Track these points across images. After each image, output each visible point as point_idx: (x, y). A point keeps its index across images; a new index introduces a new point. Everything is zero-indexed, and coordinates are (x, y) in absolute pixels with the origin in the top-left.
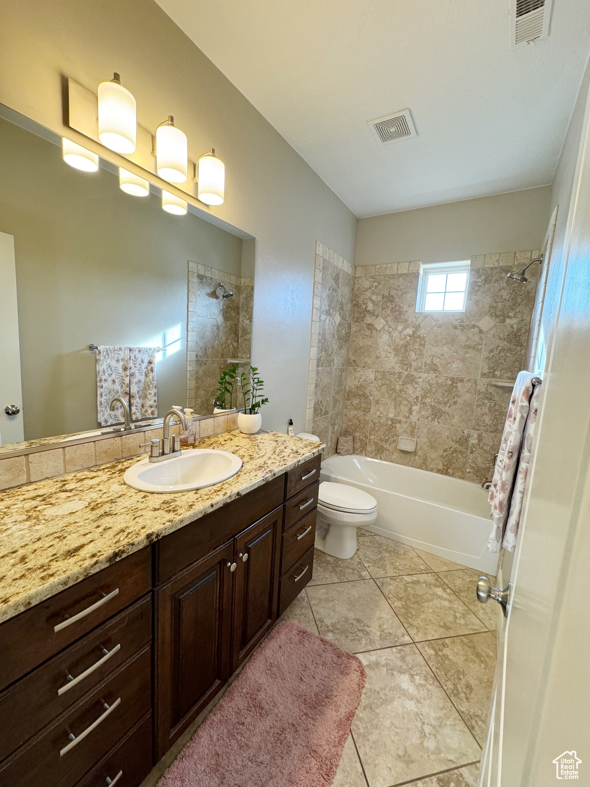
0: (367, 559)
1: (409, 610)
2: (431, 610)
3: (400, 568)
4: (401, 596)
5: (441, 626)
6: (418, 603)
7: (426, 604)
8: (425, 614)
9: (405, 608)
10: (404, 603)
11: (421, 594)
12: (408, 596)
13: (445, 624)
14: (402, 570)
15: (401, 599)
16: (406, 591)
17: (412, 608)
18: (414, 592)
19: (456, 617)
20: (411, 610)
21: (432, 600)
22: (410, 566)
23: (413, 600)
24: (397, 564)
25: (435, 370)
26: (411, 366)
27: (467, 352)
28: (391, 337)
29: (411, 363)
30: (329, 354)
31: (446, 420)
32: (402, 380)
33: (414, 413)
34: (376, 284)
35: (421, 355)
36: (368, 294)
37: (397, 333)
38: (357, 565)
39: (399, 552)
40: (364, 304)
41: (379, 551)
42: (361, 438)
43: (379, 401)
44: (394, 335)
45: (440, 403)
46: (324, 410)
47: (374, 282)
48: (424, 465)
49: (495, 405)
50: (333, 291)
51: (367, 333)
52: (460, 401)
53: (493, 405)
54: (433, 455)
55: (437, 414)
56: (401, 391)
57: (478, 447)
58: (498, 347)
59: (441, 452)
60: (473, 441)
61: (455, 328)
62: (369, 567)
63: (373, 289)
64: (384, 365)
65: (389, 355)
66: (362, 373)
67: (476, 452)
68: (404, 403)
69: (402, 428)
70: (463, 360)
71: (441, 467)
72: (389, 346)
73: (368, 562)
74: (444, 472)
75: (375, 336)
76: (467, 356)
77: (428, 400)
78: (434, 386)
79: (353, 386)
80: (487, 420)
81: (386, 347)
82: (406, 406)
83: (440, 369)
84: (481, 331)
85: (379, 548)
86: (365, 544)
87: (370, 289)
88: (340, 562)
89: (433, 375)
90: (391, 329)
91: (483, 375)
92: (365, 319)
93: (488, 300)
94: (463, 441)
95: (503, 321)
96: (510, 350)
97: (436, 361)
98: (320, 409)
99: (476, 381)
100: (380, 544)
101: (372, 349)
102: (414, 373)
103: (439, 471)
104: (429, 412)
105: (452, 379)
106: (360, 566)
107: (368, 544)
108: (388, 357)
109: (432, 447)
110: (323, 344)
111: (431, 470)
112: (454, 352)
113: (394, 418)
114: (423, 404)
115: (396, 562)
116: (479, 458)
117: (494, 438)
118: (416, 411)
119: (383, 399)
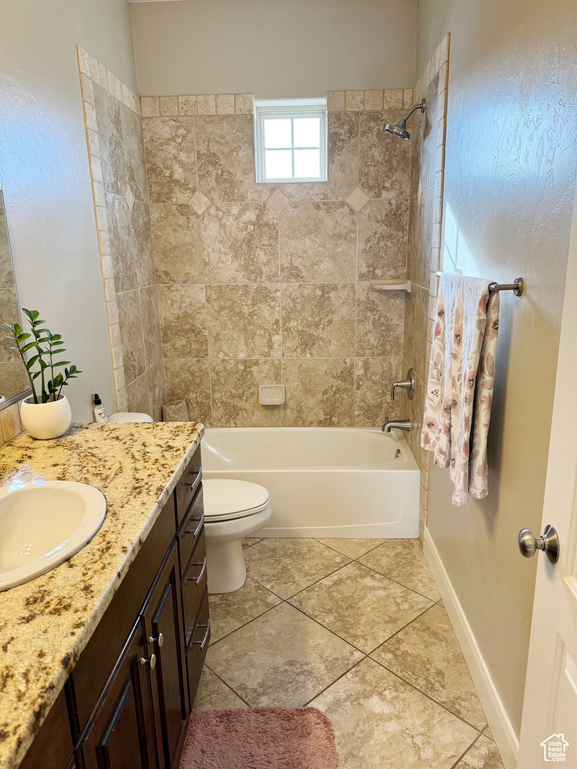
0: (266, 578)
1: (346, 621)
2: (369, 609)
3: (313, 572)
4: (328, 607)
5: (387, 622)
6: (352, 607)
7: (361, 604)
8: (364, 617)
9: (340, 620)
10: (336, 614)
11: (350, 595)
12: (337, 603)
13: (390, 617)
14: (316, 574)
15: (330, 611)
16: (331, 598)
17: (348, 616)
18: (342, 596)
19: (398, 604)
20: (347, 619)
21: (365, 596)
22: (323, 565)
23: (345, 606)
24: (306, 568)
25: (297, 276)
26: (261, 274)
27: (337, 245)
28: (223, 226)
29: (260, 268)
30: (129, 265)
31: (321, 348)
32: (251, 297)
33: (276, 346)
34: (182, 131)
35: (274, 254)
36: (172, 149)
37: (231, 219)
38: (256, 592)
39: (303, 552)
40: (167, 168)
41: (276, 560)
42: (200, 400)
43: (220, 336)
44: (228, 223)
45: (309, 325)
46: (137, 367)
47: (178, 127)
48: (299, 421)
49: (380, 316)
50: (116, 146)
51: (180, 222)
52: (336, 318)
53: (377, 317)
54: (310, 402)
55: (308, 342)
56: (251, 315)
57: (365, 379)
58: (376, 233)
59: (320, 396)
60: (359, 372)
61: (317, 207)
62: (272, 587)
63: (179, 140)
64: (218, 276)
65: (224, 258)
66: (183, 293)
67: (364, 387)
68: (258, 333)
69: (262, 372)
70: (333, 257)
71: (322, 417)
72: (222, 242)
73: (268, 581)
74: (328, 422)
75: (195, 226)
76: (338, 250)
77: (293, 324)
78: (298, 301)
79: (171, 318)
80: (373, 339)
81: (218, 245)
82: (263, 337)
83: (304, 274)
84: (352, 212)
85: (275, 556)
86: (254, 557)
87: (174, 140)
88: (230, 598)
89: (294, 284)
90: (221, 213)
91: (362, 276)
92: (173, 195)
93: (355, 163)
94: (346, 374)
95: (379, 195)
96: (390, 237)
97: (297, 262)
98: (133, 365)
99: (353, 286)
100: (273, 550)
101: (194, 250)
102: (267, 284)
103: (321, 423)
104: (297, 341)
105: (322, 288)
106: (260, 592)
107: (258, 556)
108: (223, 262)
109: (308, 391)
110: (117, 248)
111: (310, 424)
112: (319, 246)
113: (248, 359)
114: (286, 330)
115: (303, 567)
116: (368, 394)
117: (383, 363)
118: (278, 343)
119: (226, 332)
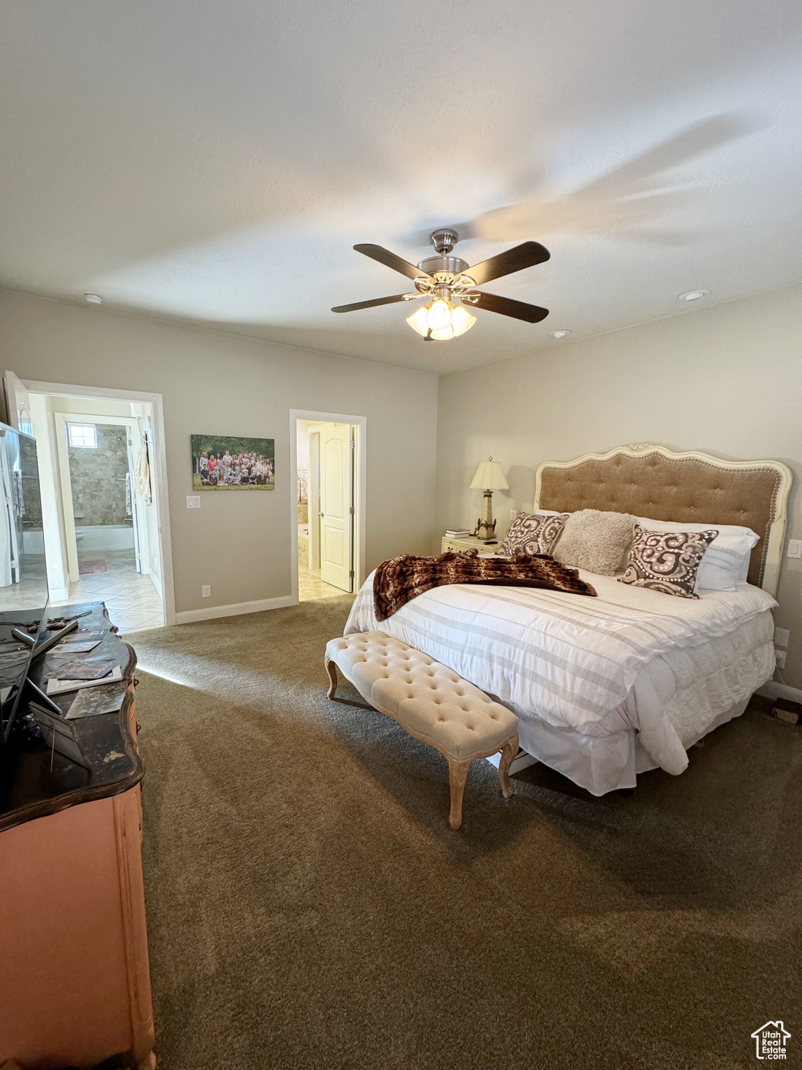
25: (88, 476)
31: (99, 499)
35: (78, 468)
45: (94, 491)
48: (91, 524)
49: (120, 489)
52: (103, 489)
53: (118, 489)
54: (96, 517)
55: (93, 497)
58: (115, 463)
59: (99, 515)
60: (114, 506)
61: (94, 455)
67: (116, 512)
70: (101, 470)
71: (101, 522)
74: (103, 524)
76: (103, 468)
77: (87, 491)
80: (118, 496)
82: (75, 495)
83: (90, 475)
84: (107, 457)
89: (86, 478)
91: (112, 477)
93: (107, 443)
94: (109, 507)
95: (116, 453)
96: (121, 465)
97: (87, 471)
99: (109, 480)
102: (76, 478)
103: (101, 524)
104: (89, 497)
105: (98, 479)
109: (95, 513)
111: (96, 525)
112: (96, 467)
114: (84, 493)
116: (118, 514)
